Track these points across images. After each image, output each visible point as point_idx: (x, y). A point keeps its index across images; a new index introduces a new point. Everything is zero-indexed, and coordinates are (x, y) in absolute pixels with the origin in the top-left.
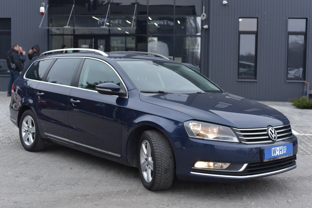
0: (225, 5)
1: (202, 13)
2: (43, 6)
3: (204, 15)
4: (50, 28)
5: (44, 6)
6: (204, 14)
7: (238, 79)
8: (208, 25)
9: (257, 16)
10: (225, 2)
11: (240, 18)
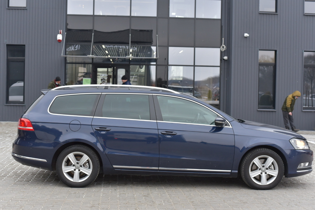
0: (246, 37)
1: (222, 45)
2: (60, 34)
3: (223, 47)
4: (67, 56)
5: (61, 33)
6: (223, 45)
7: (258, 108)
8: (227, 56)
9: (275, 49)
10: (246, 35)
11: (259, 50)
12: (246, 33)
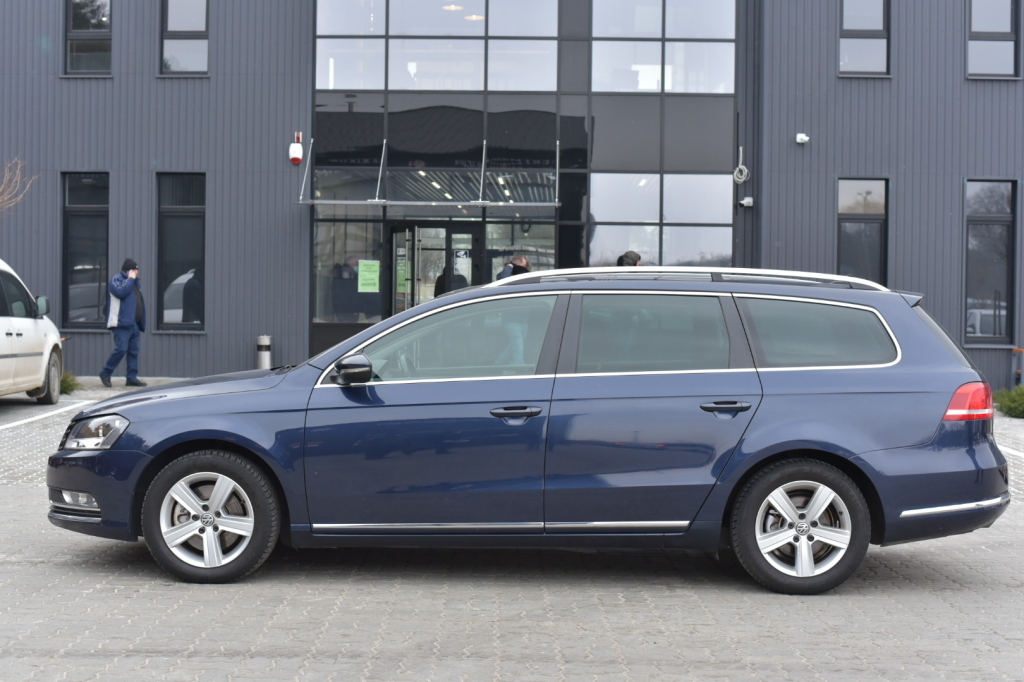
0: (802, 145)
1: (737, 166)
2: (298, 142)
3: (741, 171)
4: (316, 202)
5: (301, 140)
6: (741, 166)
8: (753, 196)
9: (886, 175)
10: (802, 137)
11: (840, 179)
12: (803, 132)
